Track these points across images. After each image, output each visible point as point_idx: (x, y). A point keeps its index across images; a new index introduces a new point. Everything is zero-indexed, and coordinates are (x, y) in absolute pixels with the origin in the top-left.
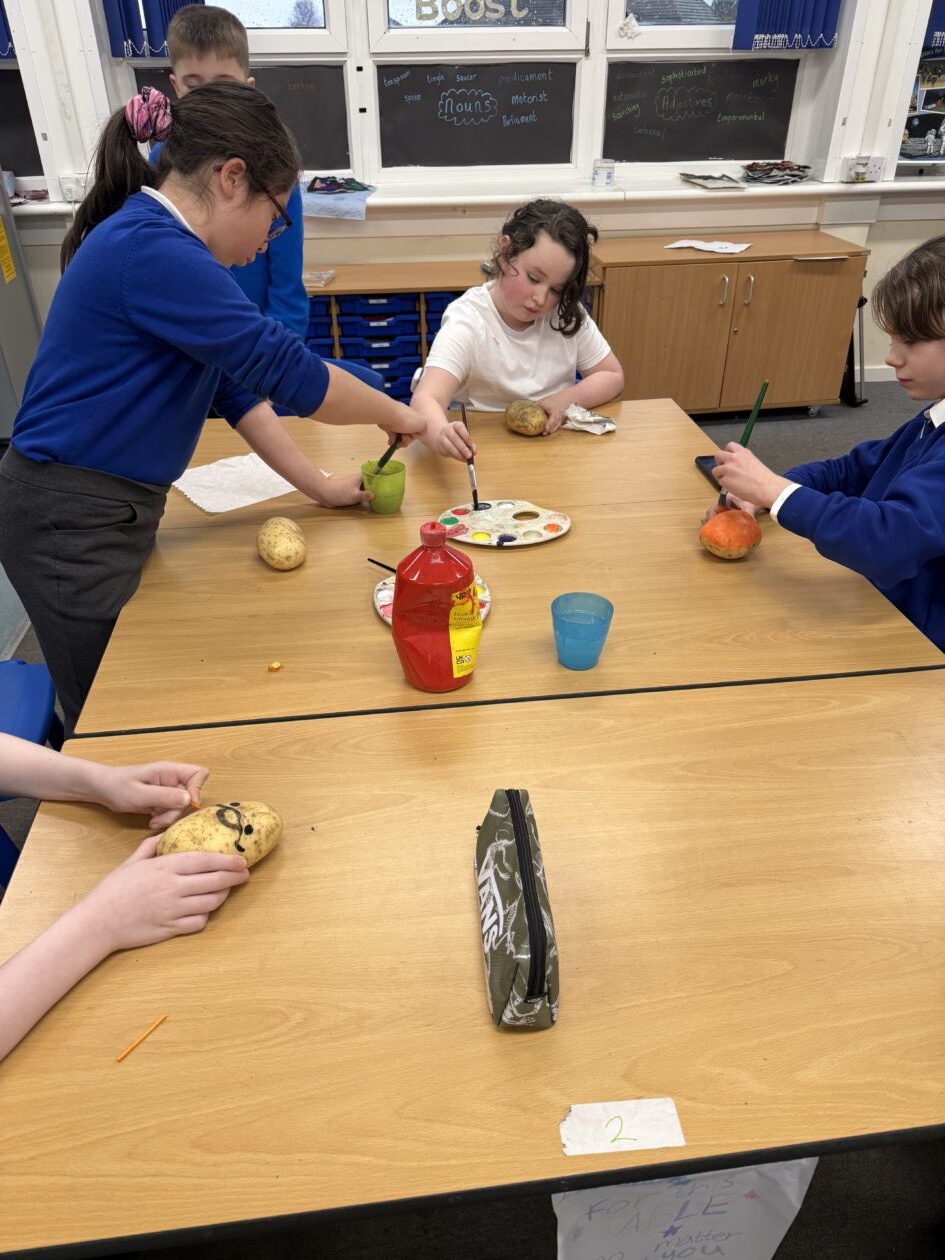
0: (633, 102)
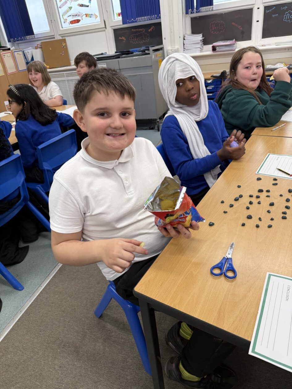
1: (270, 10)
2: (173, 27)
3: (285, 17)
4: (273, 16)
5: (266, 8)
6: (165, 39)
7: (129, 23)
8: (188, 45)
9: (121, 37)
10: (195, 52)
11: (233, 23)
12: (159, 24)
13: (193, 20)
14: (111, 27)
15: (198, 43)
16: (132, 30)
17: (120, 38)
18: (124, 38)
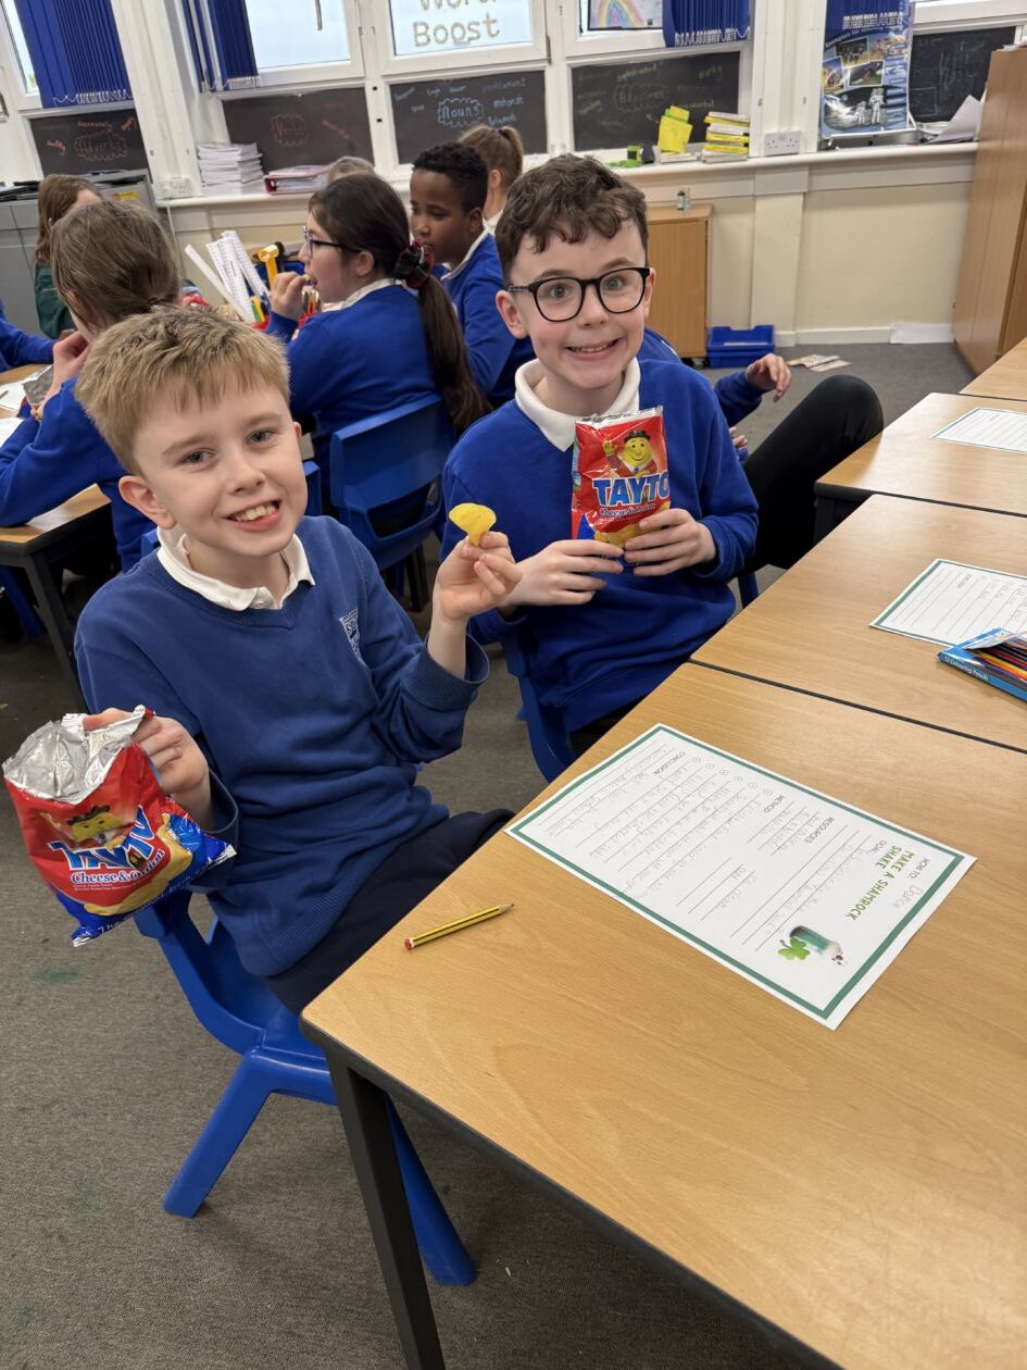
0: (595, 99)
1: (405, 95)
2: (168, 125)
3: (441, 113)
4: (415, 109)
5: (396, 89)
6: (152, 153)
7: (59, 105)
8: (209, 173)
9: (53, 141)
10: (230, 192)
11: (325, 123)
12: (132, 113)
13: (230, 107)
14: (21, 111)
15: (235, 169)
16: (80, 124)
17: (50, 144)
18: (60, 145)
